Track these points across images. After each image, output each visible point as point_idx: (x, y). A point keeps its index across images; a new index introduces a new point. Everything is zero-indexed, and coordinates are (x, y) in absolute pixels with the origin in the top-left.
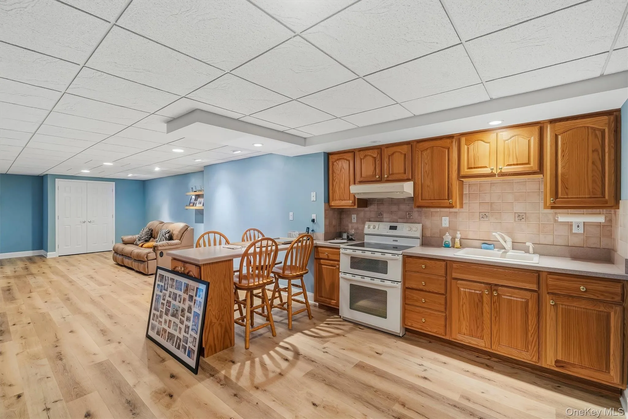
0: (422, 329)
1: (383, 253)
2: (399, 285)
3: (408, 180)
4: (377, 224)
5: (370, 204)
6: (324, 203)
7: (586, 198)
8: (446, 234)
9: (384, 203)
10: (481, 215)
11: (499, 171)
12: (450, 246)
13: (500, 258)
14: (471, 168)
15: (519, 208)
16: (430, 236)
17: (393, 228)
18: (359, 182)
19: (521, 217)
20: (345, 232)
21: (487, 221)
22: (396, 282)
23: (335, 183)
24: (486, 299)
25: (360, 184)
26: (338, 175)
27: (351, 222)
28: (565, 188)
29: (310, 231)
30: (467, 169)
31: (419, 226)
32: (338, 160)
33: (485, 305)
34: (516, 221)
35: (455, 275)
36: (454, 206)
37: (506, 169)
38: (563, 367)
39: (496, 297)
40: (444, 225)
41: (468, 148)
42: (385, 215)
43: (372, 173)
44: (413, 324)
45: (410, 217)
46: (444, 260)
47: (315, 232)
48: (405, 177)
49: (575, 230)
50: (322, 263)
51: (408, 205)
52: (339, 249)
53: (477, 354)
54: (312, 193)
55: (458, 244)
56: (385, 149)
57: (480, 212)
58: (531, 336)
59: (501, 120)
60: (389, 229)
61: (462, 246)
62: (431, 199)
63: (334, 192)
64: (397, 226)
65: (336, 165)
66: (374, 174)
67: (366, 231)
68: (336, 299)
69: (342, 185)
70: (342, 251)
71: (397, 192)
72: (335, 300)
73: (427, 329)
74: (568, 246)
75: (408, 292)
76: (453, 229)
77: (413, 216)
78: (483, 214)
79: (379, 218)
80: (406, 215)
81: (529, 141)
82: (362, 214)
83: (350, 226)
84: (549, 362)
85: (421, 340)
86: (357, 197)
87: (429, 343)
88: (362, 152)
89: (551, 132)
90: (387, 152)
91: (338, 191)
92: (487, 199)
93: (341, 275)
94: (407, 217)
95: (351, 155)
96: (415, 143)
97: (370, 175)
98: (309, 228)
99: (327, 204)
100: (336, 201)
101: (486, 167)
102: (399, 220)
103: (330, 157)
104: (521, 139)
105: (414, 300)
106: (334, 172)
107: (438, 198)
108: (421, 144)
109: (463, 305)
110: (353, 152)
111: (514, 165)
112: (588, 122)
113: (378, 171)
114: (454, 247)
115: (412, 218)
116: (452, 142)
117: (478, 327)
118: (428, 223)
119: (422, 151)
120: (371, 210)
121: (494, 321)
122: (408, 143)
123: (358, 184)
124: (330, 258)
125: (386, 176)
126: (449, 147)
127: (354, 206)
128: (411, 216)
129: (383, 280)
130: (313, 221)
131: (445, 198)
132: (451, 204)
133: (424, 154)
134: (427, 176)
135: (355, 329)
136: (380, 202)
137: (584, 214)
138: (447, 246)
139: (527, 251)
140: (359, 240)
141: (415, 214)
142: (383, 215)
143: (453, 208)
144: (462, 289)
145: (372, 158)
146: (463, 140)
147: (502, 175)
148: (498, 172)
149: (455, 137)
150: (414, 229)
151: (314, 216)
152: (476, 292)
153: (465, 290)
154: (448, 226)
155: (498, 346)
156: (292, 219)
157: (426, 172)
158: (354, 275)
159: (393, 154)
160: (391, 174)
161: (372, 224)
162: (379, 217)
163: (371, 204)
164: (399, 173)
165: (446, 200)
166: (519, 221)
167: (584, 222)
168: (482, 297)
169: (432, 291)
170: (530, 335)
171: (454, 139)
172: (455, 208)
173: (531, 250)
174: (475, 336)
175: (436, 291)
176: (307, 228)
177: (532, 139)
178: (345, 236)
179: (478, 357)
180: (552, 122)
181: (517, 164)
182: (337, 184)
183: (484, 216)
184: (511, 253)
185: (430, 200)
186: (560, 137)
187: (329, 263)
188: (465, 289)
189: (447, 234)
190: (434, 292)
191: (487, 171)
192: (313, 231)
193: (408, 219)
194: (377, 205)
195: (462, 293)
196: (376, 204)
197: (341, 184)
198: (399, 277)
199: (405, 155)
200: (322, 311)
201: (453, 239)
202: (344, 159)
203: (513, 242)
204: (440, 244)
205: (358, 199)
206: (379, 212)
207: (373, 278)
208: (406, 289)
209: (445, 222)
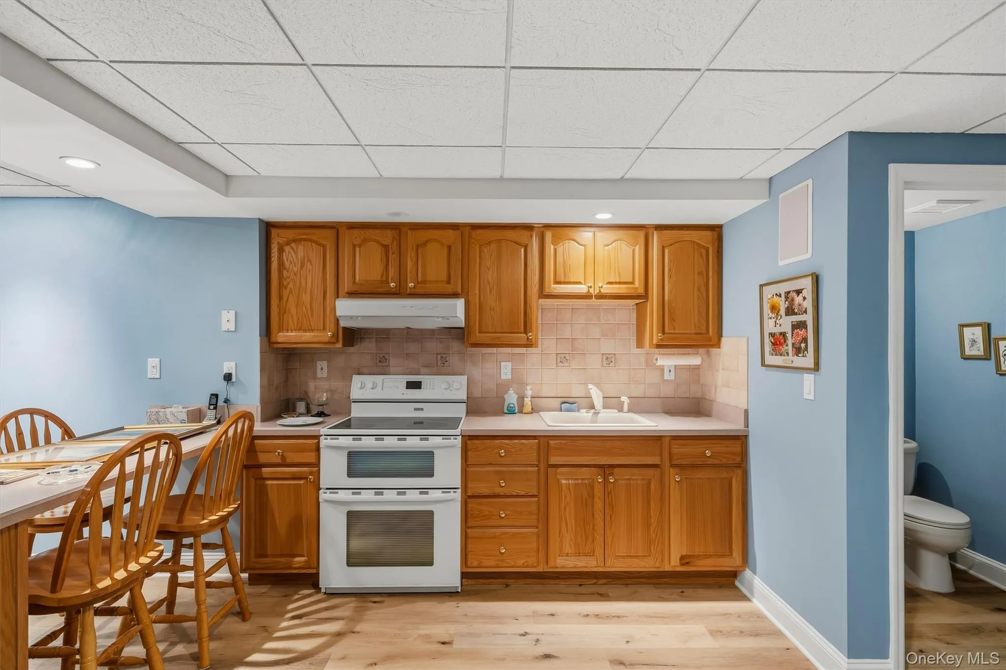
0: (500, 565)
1: (424, 437)
2: (457, 495)
3: (455, 295)
4: (378, 379)
5: (359, 339)
6: (260, 336)
7: (691, 334)
8: (509, 392)
9: (390, 337)
10: (559, 358)
11: (597, 291)
12: (516, 411)
13: (591, 423)
14: (560, 283)
15: (608, 347)
16: (480, 396)
17: (414, 385)
18: (349, 293)
19: (609, 359)
20: (301, 400)
21: (568, 366)
22: (452, 491)
23: (285, 293)
24: (598, 492)
25: (349, 297)
26: (295, 274)
27: (315, 377)
28: (672, 319)
29: (221, 403)
30: (554, 284)
31: (464, 379)
32: (294, 241)
33: (596, 499)
34: (603, 367)
35: (554, 460)
36: (533, 344)
37: (607, 289)
38: (687, 563)
39: (612, 485)
40: (503, 377)
41: (555, 250)
42: (393, 361)
43: (380, 277)
44: (482, 562)
45: (444, 364)
46: (534, 437)
47: (234, 404)
48: (449, 289)
49: (667, 377)
50: (265, 476)
51: (440, 342)
52: (317, 437)
53: (578, 581)
54: (224, 313)
55: (528, 407)
56: (409, 232)
57: (557, 354)
58: (654, 532)
59: (612, 214)
60: (407, 388)
61: (534, 410)
62: (497, 331)
63: (283, 312)
64: (421, 382)
65: (289, 252)
66: (384, 279)
67: (355, 394)
68: (305, 554)
69: (306, 298)
70: (323, 442)
71: (438, 317)
72: (304, 556)
73: (508, 563)
74: (659, 398)
75: (472, 504)
76: (518, 382)
77: (449, 362)
78: (562, 356)
79: (380, 367)
80: (437, 361)
81: (634, 251)
82: (340, 361)
83: (312, 386)
84: (673, 564)
85: (493, 587)
86: (343, 324)
87: (506, 589)
88: (356, 232)
89: (658, 242)
90: (412, 238)
91: (293, 311)
92: (567, 334)
93: (324, 496)
94: (439, 364)
95: (331, 233)
96: (468, 229)
97: (375, 281)
98: (216, 396)
99: (265, 339)
100: (288, 332)
101: (580, 283)
102: (423, 370)
103: (274, 232)
104: (624, 246)
105: (484, 516)
106: (285, 268)
107: (509, 331)
108: (480, 231)
109: (565, 508)
110: (335, 229)
111: (616, 283)
112: (694, 235)
113: (392, 272)
114: (522, 413)
115: (448, 365)
116: (532, 236)
117: (587, 538)
118: (477, 373)
119: (480, 245)
120: (363, 351)
121: (608, 521)
122: (455, 227)
123: (345, 297)
124: (288, 461)
125: (411, 285)
126: (527, 244)
127: (334, 343)
128: (447, 361)
129: (424, 490)
130: (228, 377)
131: (520, 331)
132: (529, 340)
133: (485, 250)
134: (491, 291)
135: (366, 609)
136: (383, 335)
137: (674, 354)
138: (511, 412)
139: (621, 410)
140: (337, 414)
141: (454, 360)
142: (389, 361)
143: (532, 347)
144: (564, 482)
145: (380, 247)
146: (549, 235)
147: (601, 296)
148: (596, 293)
149: (536, 229)
150: (456, 385)
151: (228, 367)
152: (584, 482)
153: (568, 482)
154: (511, 378)
155: (614, 559)
156: (158, 376)
157: (489, 283)
158: (357, 490)
159: (425, 244)
160: (421, 281)
161: (369, 380)
162: (380, 364)
163: (362, 339)
164: (437, 282)
165: (521, 333)
166: (607, 366)
167: (675, 366)
168: (592, 489)
169: (515, 494)
170: (652, 530)
171: (534, 232)
172: (535, 347)
173: (626, 408)
174: (582, 553)
175: (523, 493)
176: (212, 395)
177: (637, 248)
178: (301, 407)
179: (581, 585)
180: (659, 228)
181: (620, 283)
182: (291, 295)
183: (562, 359)
184: (605, 414)
185: (495, 333)
186: (667, 251)
187: (284, 473)
188: (568, 479)
189: (511, 392)
190: (520, 494)
191: (582, 289)
192: (226, 401)
193: (441, 367)
194: (376, 342)
195: (564, 488)
196: (374, 340)
197: (304, 294)
198: (456, 480)
199: (449, 248)
200: (263, 589)
201: (521, 399)
202: (314, 242)
203: (603, 398)
204: (500, 409)
205: (344, 328)
206: (382, 356)
207: (401, 491)
208: (468, 499)
209: (506, 371)
